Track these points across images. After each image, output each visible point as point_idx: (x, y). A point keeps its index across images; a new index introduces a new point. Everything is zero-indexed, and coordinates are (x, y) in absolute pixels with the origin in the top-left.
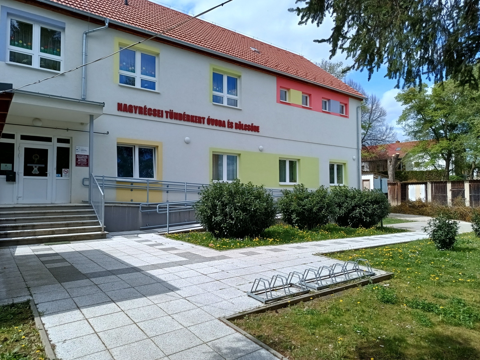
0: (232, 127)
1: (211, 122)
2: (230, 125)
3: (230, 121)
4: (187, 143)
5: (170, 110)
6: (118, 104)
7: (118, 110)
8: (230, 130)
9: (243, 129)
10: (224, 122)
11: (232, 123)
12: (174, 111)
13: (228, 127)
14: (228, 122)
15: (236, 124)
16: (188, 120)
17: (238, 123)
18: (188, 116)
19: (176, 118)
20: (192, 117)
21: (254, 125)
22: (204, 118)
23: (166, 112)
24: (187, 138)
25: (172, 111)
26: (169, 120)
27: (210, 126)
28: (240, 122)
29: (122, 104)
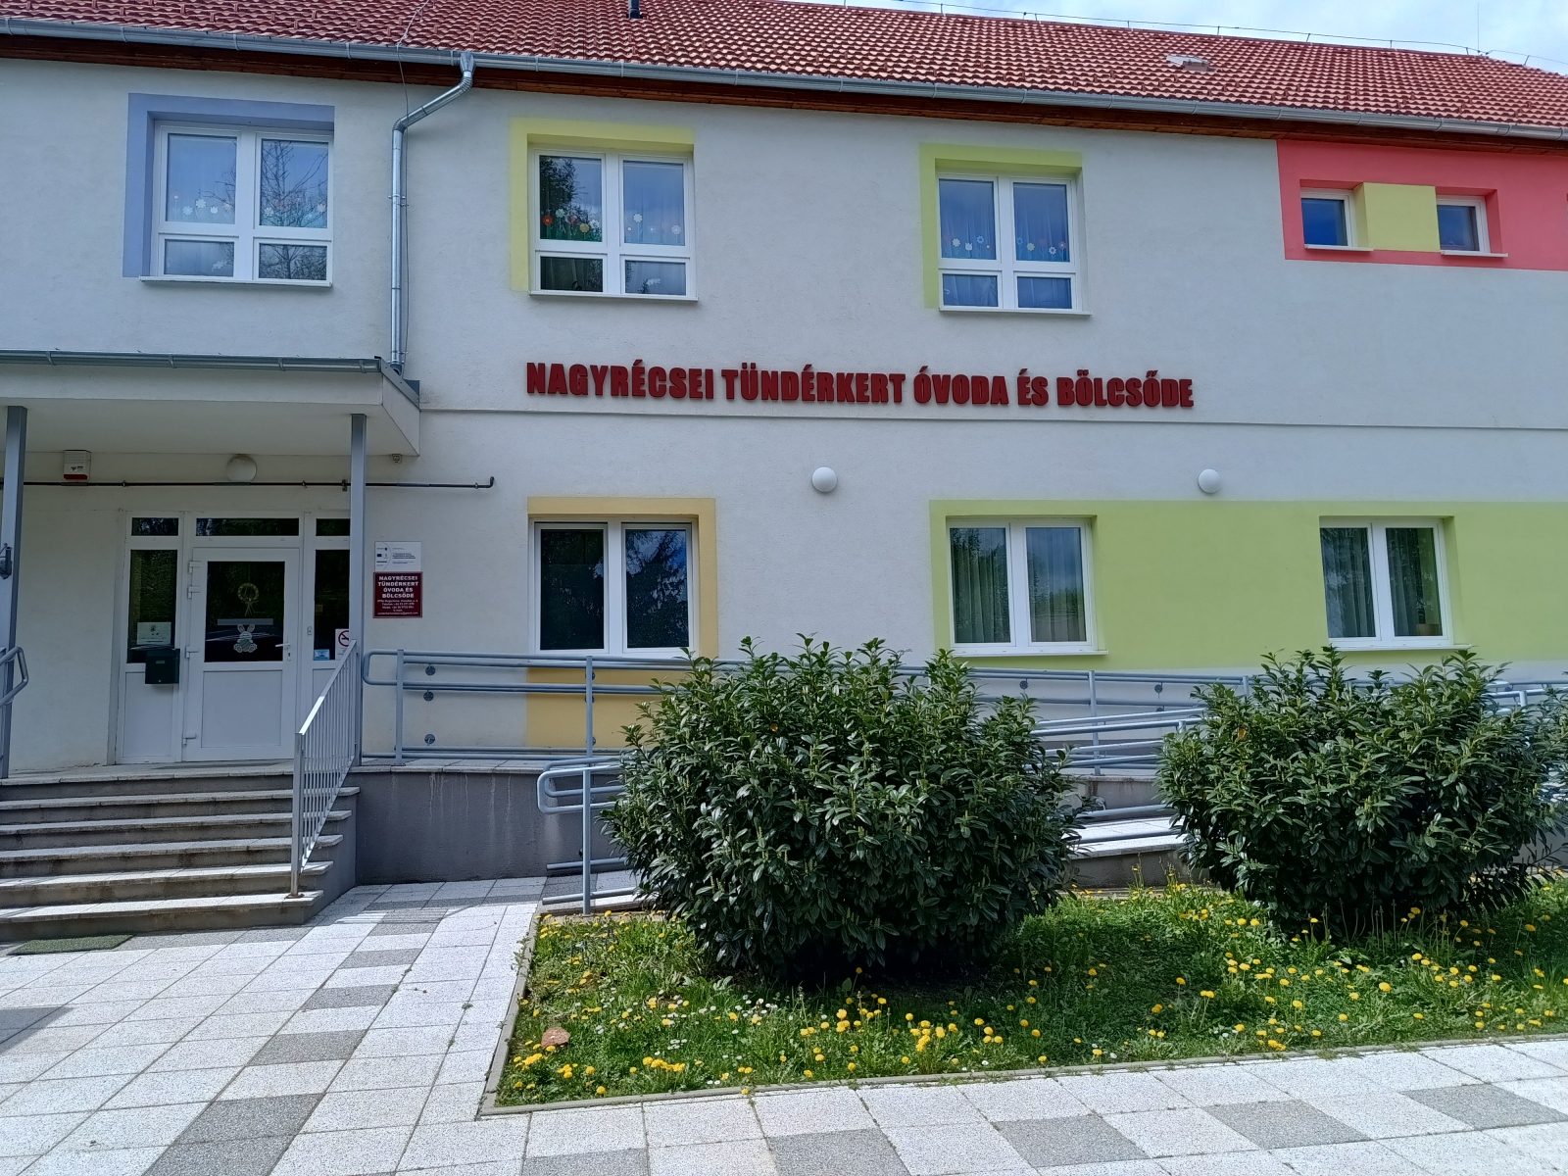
0: (1041, 400)
1: (934, 388)
2: (1033, 391)
3: (1032, 374)
4: (826, 491)
5: (744, 365)
6: (530, 366)
7: (530, 391)
8: (1032, 412)
9: (1100, 403)
10: (1000, 381)
11: (1041, 382)
12: (760, 368)
13: (1023, 401)
14: (1023, 380)
15: (1063, 383)
16: (825, 396)
17: (1075, 378)
18: (825, 377)
19: (770, 394)
20: (844, 379)
21: (1159, 378)
22: (898, 379)
23: (729, 375)
24: (822, 473)
25: (753, 366)
26: (740, 407)
27: (932, 410)
28: (1083, 373)
29: (542, 366)
